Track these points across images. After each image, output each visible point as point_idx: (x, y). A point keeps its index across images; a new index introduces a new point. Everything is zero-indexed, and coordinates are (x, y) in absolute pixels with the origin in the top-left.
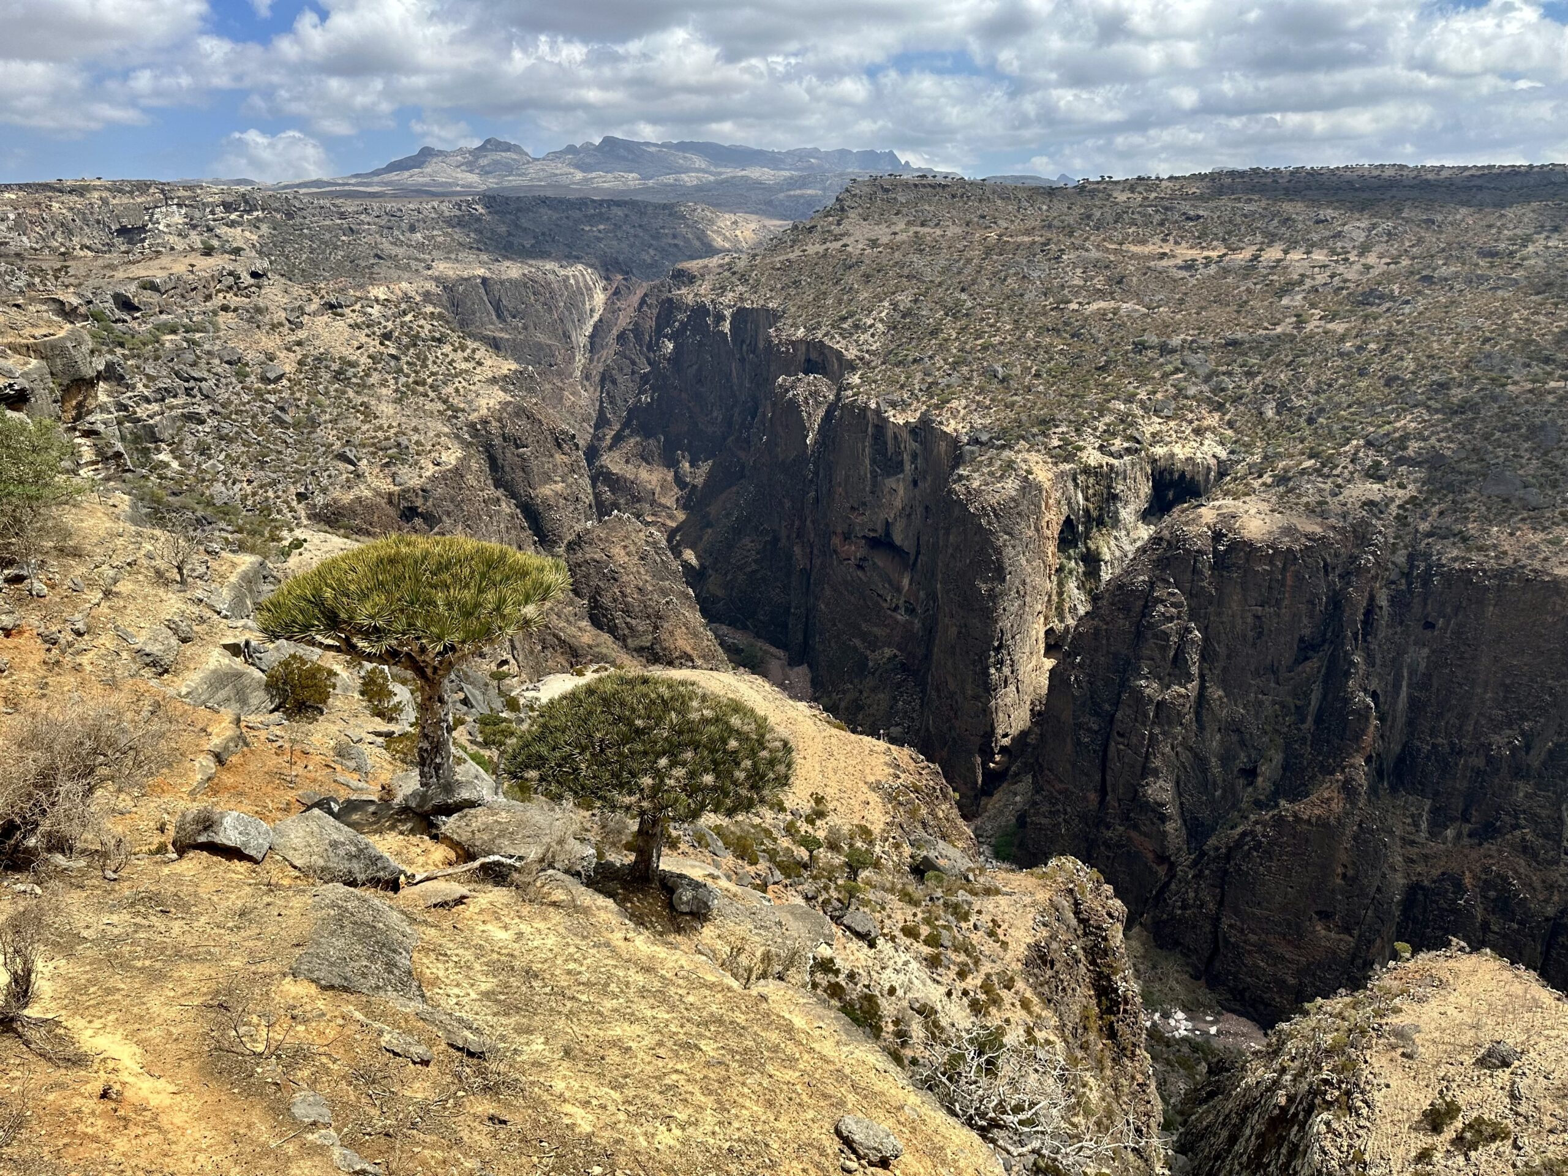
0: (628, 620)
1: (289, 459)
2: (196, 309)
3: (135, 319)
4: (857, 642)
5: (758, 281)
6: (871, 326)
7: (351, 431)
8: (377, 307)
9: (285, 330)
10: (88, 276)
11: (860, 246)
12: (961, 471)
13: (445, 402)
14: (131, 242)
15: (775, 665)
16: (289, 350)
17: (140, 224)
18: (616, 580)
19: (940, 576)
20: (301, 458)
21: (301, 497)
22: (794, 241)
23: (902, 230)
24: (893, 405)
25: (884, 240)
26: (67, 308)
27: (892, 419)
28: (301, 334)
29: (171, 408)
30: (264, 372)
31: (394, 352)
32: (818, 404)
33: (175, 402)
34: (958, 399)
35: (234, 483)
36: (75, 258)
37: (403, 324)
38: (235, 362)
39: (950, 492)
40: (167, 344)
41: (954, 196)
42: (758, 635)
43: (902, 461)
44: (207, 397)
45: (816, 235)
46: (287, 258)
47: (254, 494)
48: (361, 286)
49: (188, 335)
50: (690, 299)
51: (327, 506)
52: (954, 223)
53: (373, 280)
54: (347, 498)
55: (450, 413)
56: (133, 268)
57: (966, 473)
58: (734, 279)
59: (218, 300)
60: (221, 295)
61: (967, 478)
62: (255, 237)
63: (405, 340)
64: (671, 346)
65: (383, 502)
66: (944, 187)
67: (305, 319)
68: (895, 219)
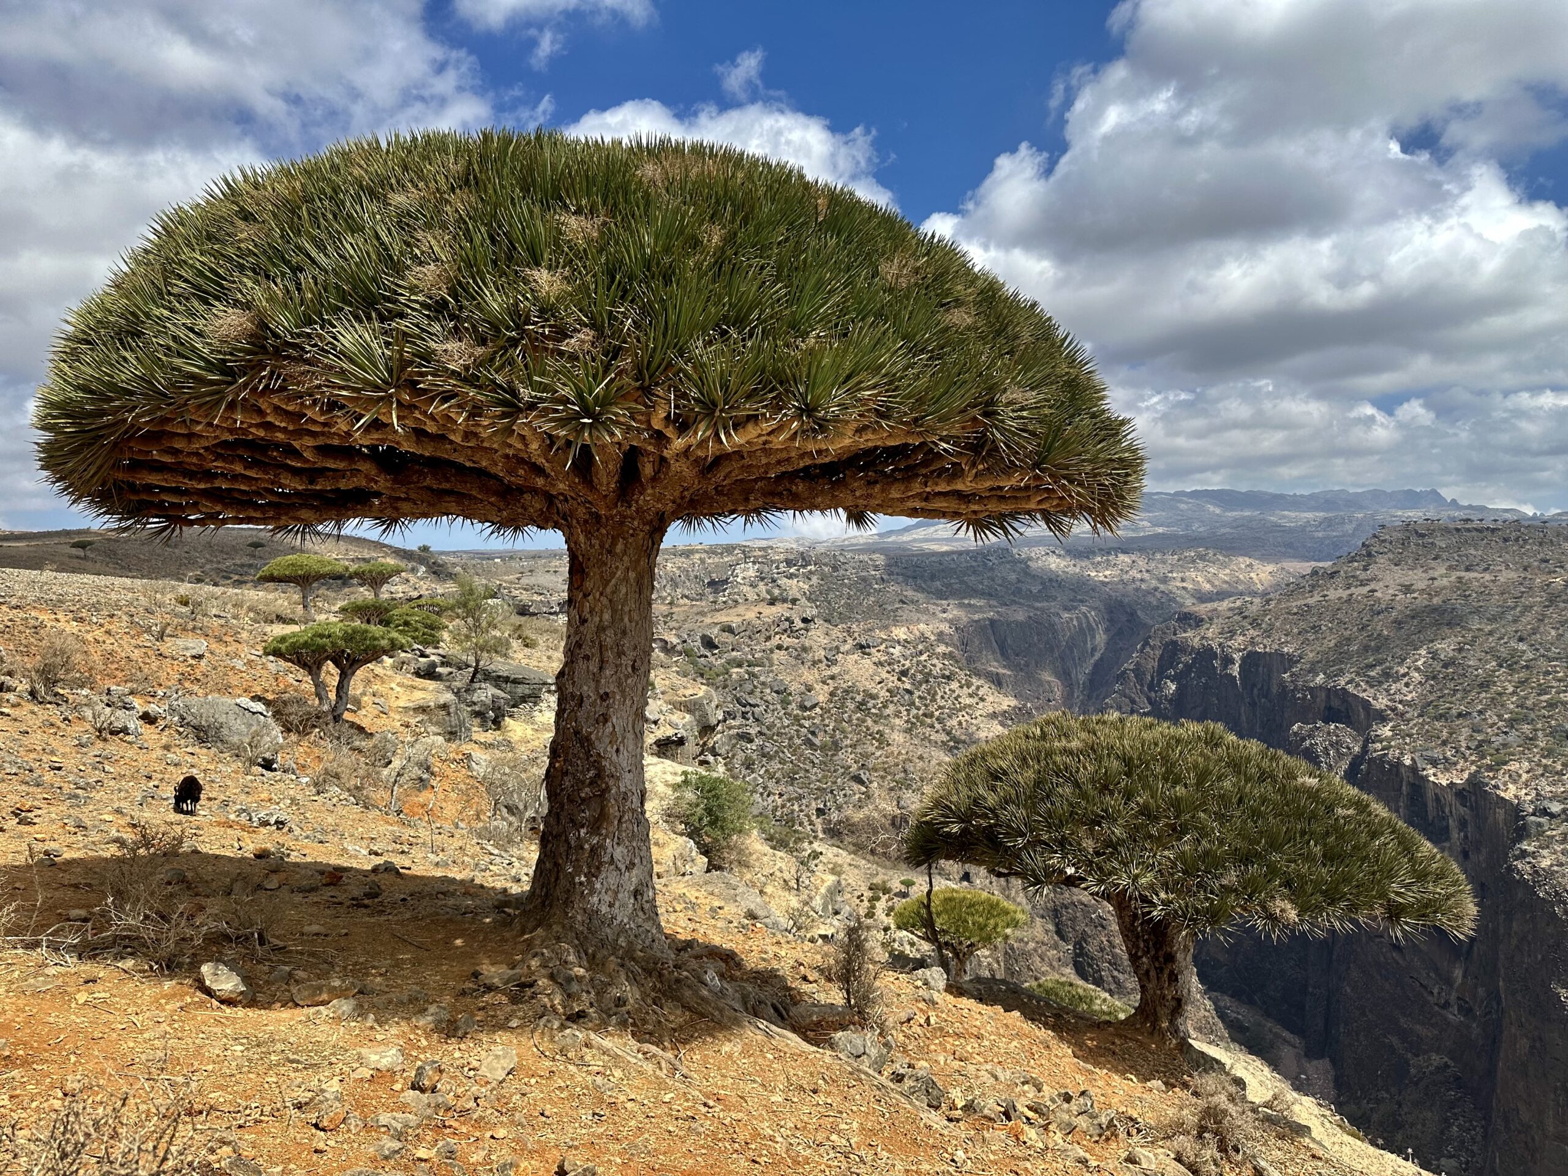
0: (1116, 973)
1: (814, 778)
2: (758, 648)
3: (713, 655)
4: (1394, 1040)
5: (1272, 626)
6: (1404, 675)
7: (866, 756)
8: (898, 648)
9: (823, 666)
10: (685, 620)
11: (1391, 591)
12: (1524, 846)
13: (948, 733)
14: (716, 592)
15: (1287, 1053)
16: (824, 682)
17: (724, 577)
18: (1103, 927)
19: (1502, 971)
20: (825, 777)
21: (820, 812)
22: (1313, 587)
23: (1443, 576)
24: (1434, 763)
25: (1421, 585)
26: (669, 646)
27: (1432, 779)
28: (835, 670)
29: (730, 728)
30: (803, 701)
31: (908, 686)
32: (1340, 756)
33: (733, 723)
34: (1519, 761)
35: (768, 796)
36: (678, 606)
37: (918, 663)
38: (782, 692)
39: (1511, 869)
40: (734, 676)
41: (1506, 540)
42: (1268, 1014)
43: (1447, 827)
44: (757, 720)
45: (1339, 580)
46: (829, 603)
47: (783, 806)
48: (885, 627)
49: (750, 669)
50: (1196, 642)
51: (840, 822)
52: (1507, 567)
53: (896, 622)
54: (858, 816)
55: (952, 744)
56: (718, 614)
57: (1530, 849)
58: (1245, 623)
59: (775, 641)
60: (778, 637)
61: (1533, 855)
62: (807, 587)
63: (919, 677)
64: (1174, 687)
65: (887, 823)
66: (1493, 530)
67: (840, 657)
68: (1433, 564)
